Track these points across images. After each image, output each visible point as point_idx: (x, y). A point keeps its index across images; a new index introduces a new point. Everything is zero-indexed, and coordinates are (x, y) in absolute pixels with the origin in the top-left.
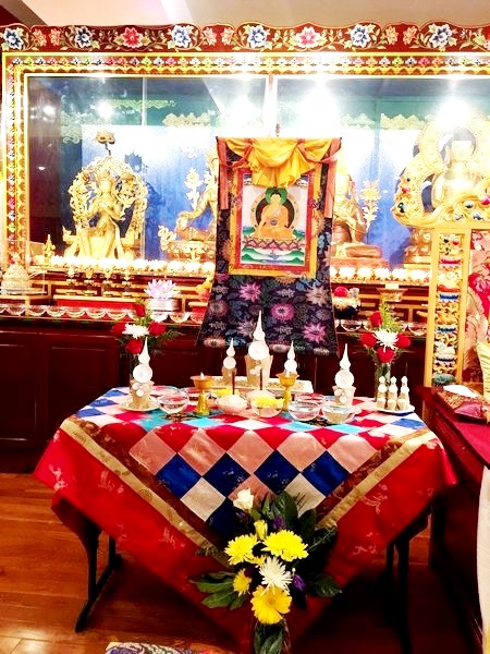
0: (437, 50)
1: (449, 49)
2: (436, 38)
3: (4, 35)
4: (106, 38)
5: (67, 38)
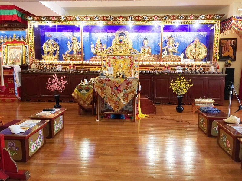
2: (110, 19)
3: (28, 18)
4: (48, 18)
5: (41, 18)
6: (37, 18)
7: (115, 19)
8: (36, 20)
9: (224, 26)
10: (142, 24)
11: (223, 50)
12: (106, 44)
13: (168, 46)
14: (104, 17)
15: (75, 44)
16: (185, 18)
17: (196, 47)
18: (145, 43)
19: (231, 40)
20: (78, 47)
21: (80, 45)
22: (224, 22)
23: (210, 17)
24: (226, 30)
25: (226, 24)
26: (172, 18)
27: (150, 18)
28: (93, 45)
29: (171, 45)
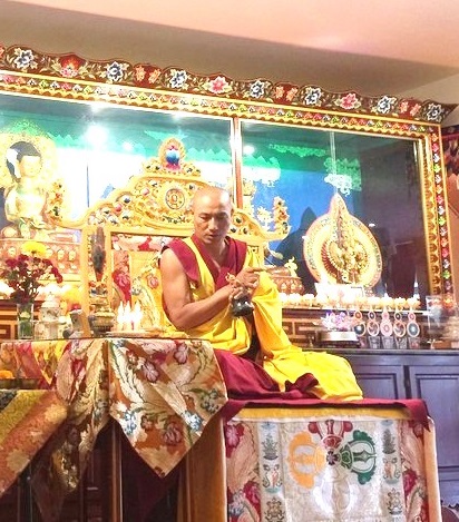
0: (19, 70)
1: (30, 71)
2: (20, 60)
7: (40, 66)
16: (327, 101)
23: (409, 110)
26: (280, 93)
27: (194, 84)
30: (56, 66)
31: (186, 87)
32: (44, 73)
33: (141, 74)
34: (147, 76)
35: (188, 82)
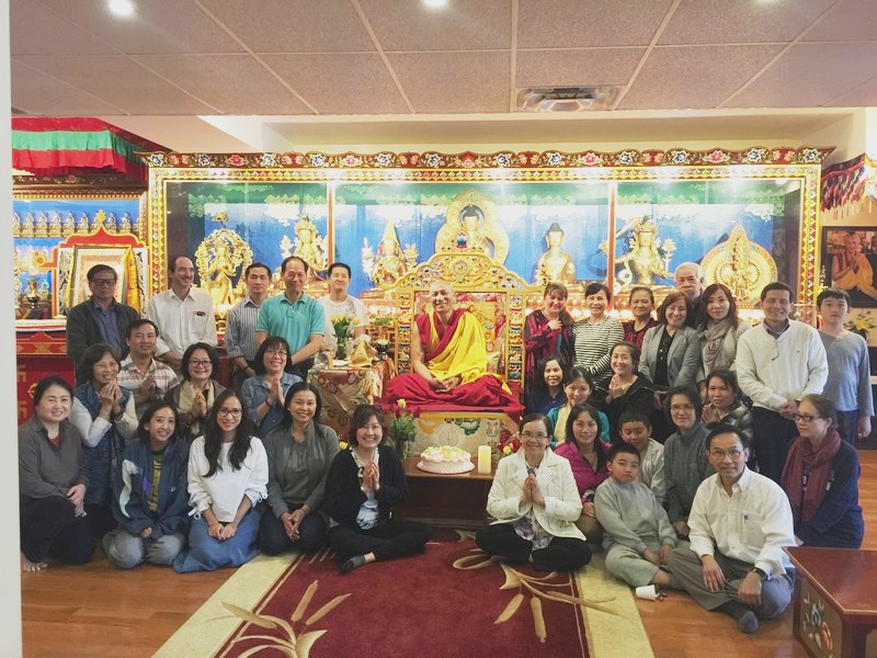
0: (433, 168)
2: (431, 161)
3: (150, 158)
4: (219, 160)
5: (193, 160)
6: (181, 161)
7: (447, 163)
8: (176, 166)
9: (837, 187)
10: (542, 180)
11: (836, 267)
12: (414, 246)
13: (634, 252)
14: (409, 156)
15: (307, 246)
16: (695, 159)
17: (737, 258)
18: (552, 244)
19: (863, 233)
20: (318, 253)
21: (325, 247)
22: (837, 172)
23: (782, 156)
24: (845, 202)
25: (844, 180)
26: (648, 158)
27: (569, 160)
28: (370, 249)
29: (645, 250)
30: (458, 162)
31: (563, 163)
32: (451, 167)
33: (524, 160)
34: (529, 160)
35: (563, 160)
